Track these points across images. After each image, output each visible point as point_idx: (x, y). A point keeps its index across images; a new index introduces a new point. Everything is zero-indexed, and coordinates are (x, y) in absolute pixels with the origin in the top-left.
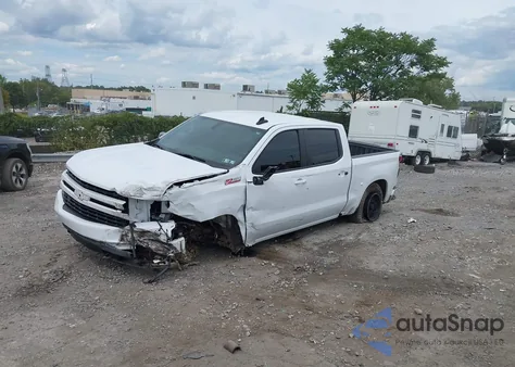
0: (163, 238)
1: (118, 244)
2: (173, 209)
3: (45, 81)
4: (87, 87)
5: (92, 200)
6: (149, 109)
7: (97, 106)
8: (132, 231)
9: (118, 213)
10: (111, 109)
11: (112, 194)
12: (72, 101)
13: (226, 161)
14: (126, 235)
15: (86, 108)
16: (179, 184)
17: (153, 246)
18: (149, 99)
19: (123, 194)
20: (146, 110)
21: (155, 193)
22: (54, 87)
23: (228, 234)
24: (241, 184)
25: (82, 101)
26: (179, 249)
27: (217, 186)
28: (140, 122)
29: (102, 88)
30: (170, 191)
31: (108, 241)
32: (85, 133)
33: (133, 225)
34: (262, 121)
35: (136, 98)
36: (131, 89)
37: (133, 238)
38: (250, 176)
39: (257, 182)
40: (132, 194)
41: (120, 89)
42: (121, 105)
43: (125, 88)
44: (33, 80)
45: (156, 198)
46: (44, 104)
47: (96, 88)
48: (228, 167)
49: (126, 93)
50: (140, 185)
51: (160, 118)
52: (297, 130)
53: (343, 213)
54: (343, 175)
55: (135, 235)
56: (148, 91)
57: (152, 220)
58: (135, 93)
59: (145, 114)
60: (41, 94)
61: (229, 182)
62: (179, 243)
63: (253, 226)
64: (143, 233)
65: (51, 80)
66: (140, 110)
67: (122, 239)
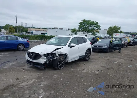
3: (21, 26)
4: (31, 28)
15: (32, 33)
18: (47, 31)
36: (42, 28)
43: (41, 28)
47: (34, 28)
58: (43, 30)
59: (45, 35)
65: (23, 26)
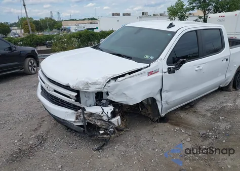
0: (105, 118)
1: (74, 122)
2: (111, 97)
3: (51, 19)
4: (69, 20)
5: (55, 91)
6: (97, 28)
7: (74, 29)
8: (84, 114)
9: (72, 101)
10: (80, 29)
11: (67, 87)
12: (62, 27)
13: (147, 57)
14: (79, 116)
15: (69, 30)
16: (115, 78)
17: (99, 123)
18: (97, 23)
19: (75, 88)
20: (95, 29)
21: (98, 86)
22: (54, 21)
23: (149, 108)
24: (159, 74)
25: (67, 27)
26: (116, 124)
27: (143, 77)
28: (93, 35)
29: (76, 20)
30: (109, 85)
31: (68, 119)
32: (67, 42)
33: (84, 109)
34: (171, 25)
35: (91, 23)
36: (89, 19)
37: (84, 118)
38: (165, 67)
39: (170, 71)
40: (81, 87)
41: (84, 20)
42: (84, 27)
43: (86, 19)
44: (46, 19)
45: (99, 90)
46: (51, 30)
47: (73, 20)
48: (149, 62)
49: (86, 21)
50: (87, 80)
51: (102, 32)
52: (196, 31)
53: (221, 86)
54: (225, 61)
55: (85, 116)
56: (96, 19)
57: (97, 105)
58: (90, 21)
59: (95, 31)
60: (49, 25)
61: (151, 73)
62: (117, 120)
63: (167, 103)
64: (91, 115)
65: (53, 18)
66: (93, 29)
67: (77, 118)
